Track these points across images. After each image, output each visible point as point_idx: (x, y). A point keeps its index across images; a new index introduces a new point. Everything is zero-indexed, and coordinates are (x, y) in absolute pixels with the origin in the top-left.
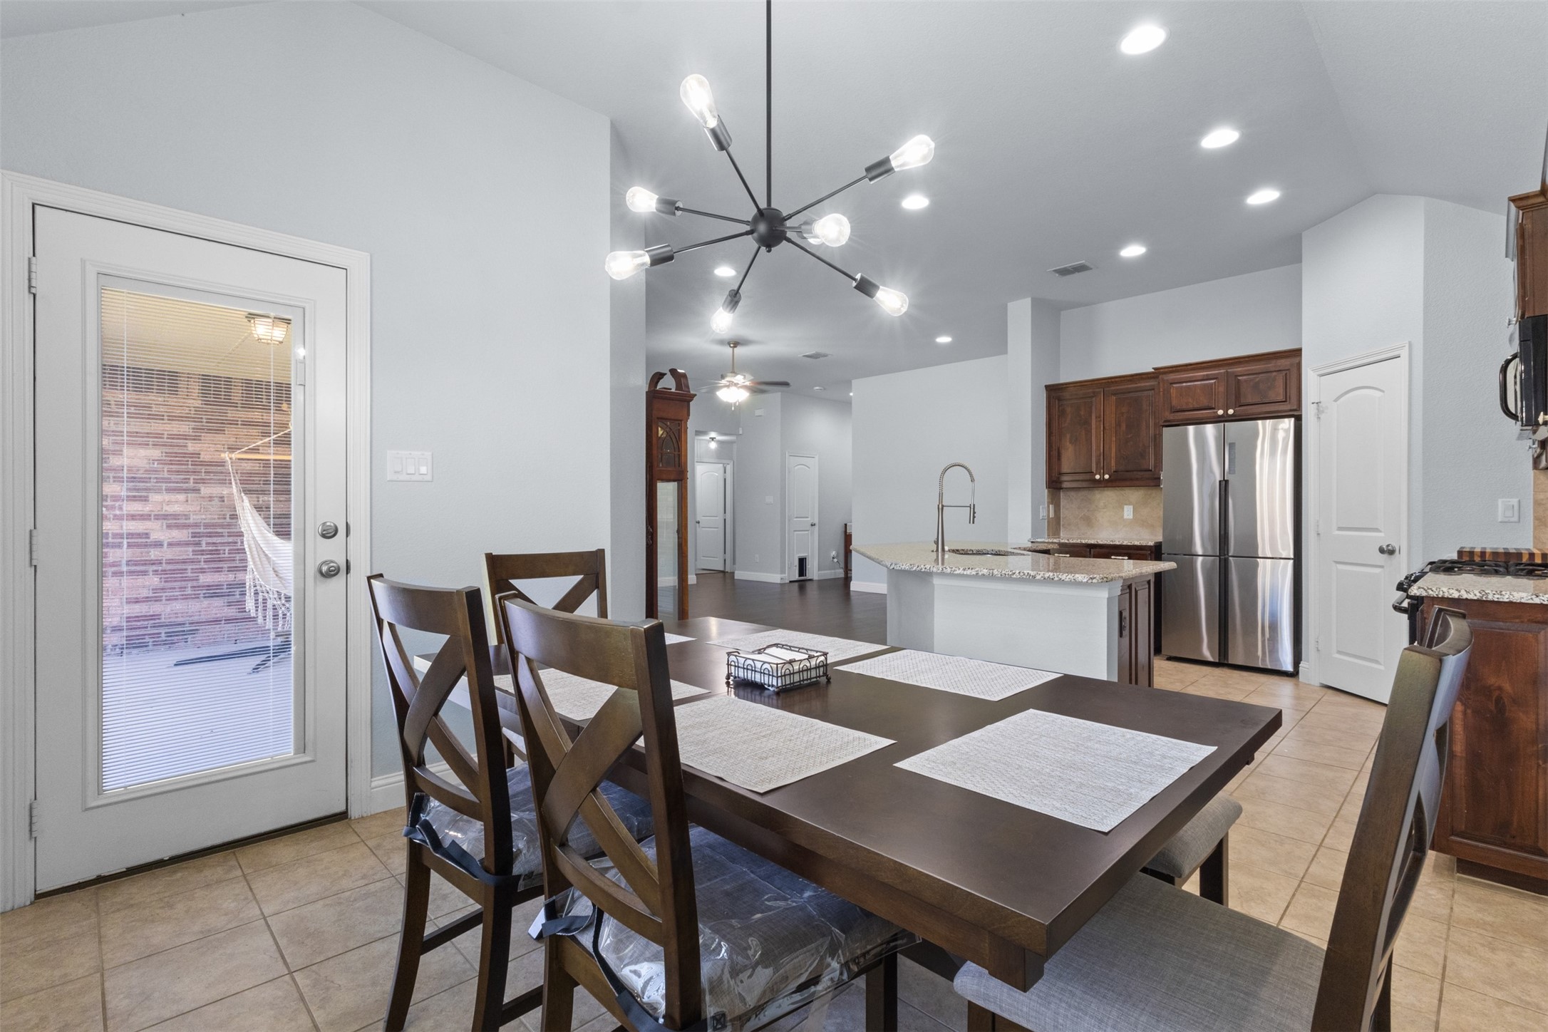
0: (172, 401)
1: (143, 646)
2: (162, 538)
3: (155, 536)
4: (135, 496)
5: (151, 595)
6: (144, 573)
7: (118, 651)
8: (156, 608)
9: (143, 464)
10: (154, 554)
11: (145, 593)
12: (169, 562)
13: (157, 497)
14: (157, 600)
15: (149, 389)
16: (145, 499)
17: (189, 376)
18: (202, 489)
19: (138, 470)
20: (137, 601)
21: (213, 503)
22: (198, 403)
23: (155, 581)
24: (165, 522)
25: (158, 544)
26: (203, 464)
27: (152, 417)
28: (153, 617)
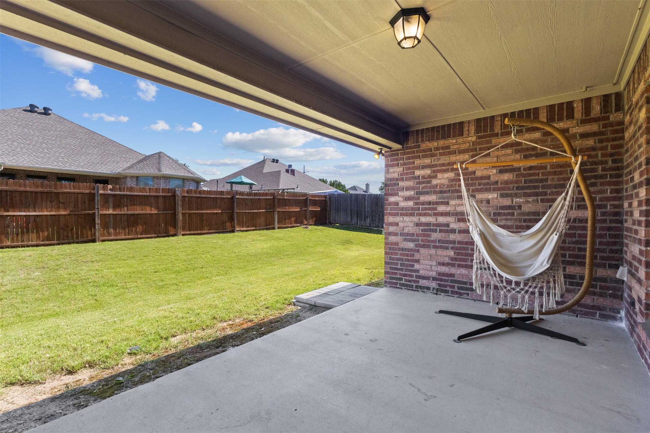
0: (460, 140)
1: (446, 292)
2: (455, 227)
3: (453, 226)
4: (442, 202)
5: (450, 262)
6: (447, 248)
7: (435, 292)
8: (453, 270)
9: (446, 182)
10: (452, 237)
11: (447, 260)
12: (459, 242)
13: (453, 202)
14: (453, 265)
15: (449, 136)
16: (447, 203)
17: (469, 122)
18: (477, 195)
19: (444, 186)
20: (443, 264)
21: (483, 205)
22: (474, 139)
23: (451, 253)
24: (457, 217)
25: (453, 231)
26: (477, 178)
27: (450, 153)
28: (452, 275)
